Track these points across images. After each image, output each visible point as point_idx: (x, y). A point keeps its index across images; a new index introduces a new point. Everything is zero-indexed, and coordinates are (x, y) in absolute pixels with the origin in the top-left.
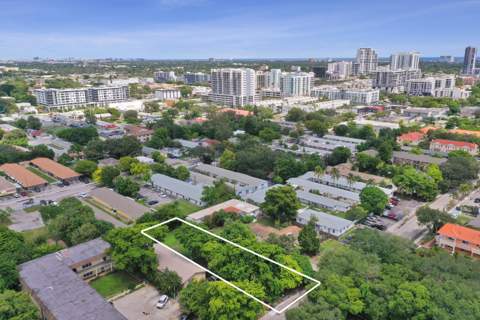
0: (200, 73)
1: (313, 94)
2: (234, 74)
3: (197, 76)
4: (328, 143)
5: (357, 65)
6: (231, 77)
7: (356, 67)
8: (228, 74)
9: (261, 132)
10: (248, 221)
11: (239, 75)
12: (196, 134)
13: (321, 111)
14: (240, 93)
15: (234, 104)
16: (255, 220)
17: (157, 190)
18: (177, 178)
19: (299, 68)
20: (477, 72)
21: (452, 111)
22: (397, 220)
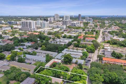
0: (13, 21)
1: (50, 27)
2: (29, 22)
3: (12, 22)
4: (63, 40)
5: (55, 18)
6: (28, 23)
7: (55, 19)
8: (27, 22)
9: (46, 39)
10: (60, 64)
11: (31, 23)
12: (26, 41)
13: (56, 32)
14: (31, 28)
15: (30, 30)
16: (61, 64)
17: (28, 59)
18: (32, 55)
19: (39, 19)
20: (82, 20)
21: (84, 30)
22: (91, 58)
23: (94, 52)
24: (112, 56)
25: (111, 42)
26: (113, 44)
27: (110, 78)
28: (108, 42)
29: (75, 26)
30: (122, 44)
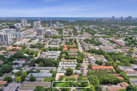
1: (26, 38)
2: (5, 35)
11: (7, 36)
12: (15, 58)
14: (8, 41)
15: (6, 44)
18: (36, 73)
20: (52, 26)
21: (62, 40)
22: (83, 68)
23: (82, 62)
24: (96, 64)
25: (90, 51)
26: (92, 53)
27: (103, 80)
28: (88, 51)
29: (51, 34)
30: (99, 52)
